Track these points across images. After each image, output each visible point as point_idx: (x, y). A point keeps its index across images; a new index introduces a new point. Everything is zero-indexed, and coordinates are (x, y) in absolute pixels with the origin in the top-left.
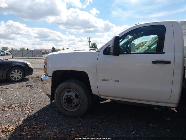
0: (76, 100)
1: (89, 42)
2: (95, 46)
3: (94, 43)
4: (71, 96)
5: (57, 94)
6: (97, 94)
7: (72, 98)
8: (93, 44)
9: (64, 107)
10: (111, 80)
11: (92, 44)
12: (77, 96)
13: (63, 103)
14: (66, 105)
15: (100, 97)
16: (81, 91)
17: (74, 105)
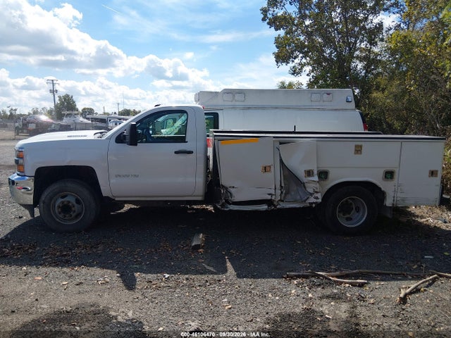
0: (77, 208)
1: (53, 91)
2: (69, 103)
3: (67, 96)
4: (69, 202)
5: (44, 203)
6: (110, 195)
7: (71, 204)
8: (65, 99)
9: (58, 220)
10: (128, 176)
11: (60, 97)
12: (78, 201)
13: (55, 213)
14: (61, 216)
15: (114, 200)
16: (86, 194)
17: (74, 215)
